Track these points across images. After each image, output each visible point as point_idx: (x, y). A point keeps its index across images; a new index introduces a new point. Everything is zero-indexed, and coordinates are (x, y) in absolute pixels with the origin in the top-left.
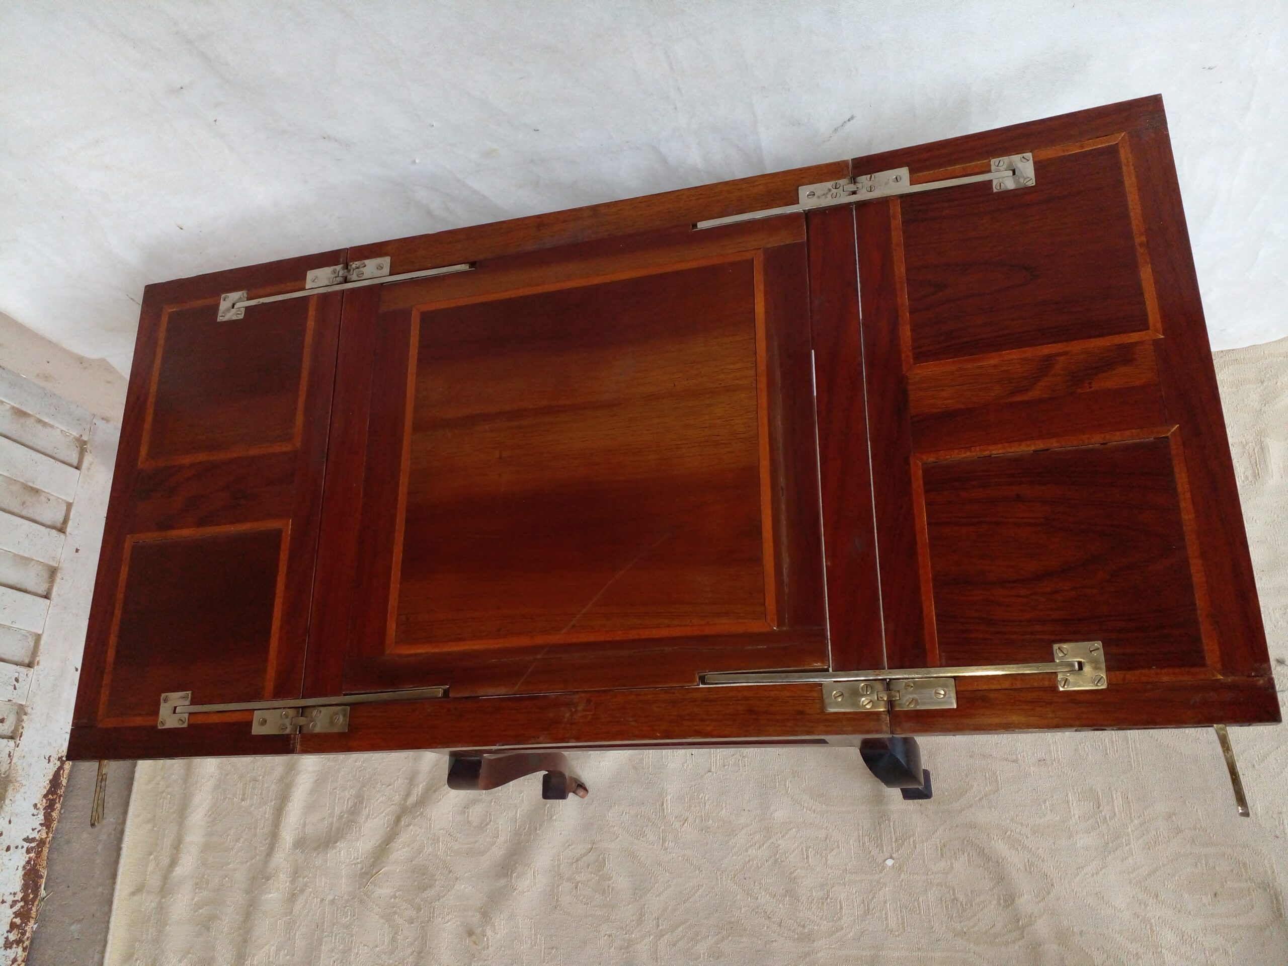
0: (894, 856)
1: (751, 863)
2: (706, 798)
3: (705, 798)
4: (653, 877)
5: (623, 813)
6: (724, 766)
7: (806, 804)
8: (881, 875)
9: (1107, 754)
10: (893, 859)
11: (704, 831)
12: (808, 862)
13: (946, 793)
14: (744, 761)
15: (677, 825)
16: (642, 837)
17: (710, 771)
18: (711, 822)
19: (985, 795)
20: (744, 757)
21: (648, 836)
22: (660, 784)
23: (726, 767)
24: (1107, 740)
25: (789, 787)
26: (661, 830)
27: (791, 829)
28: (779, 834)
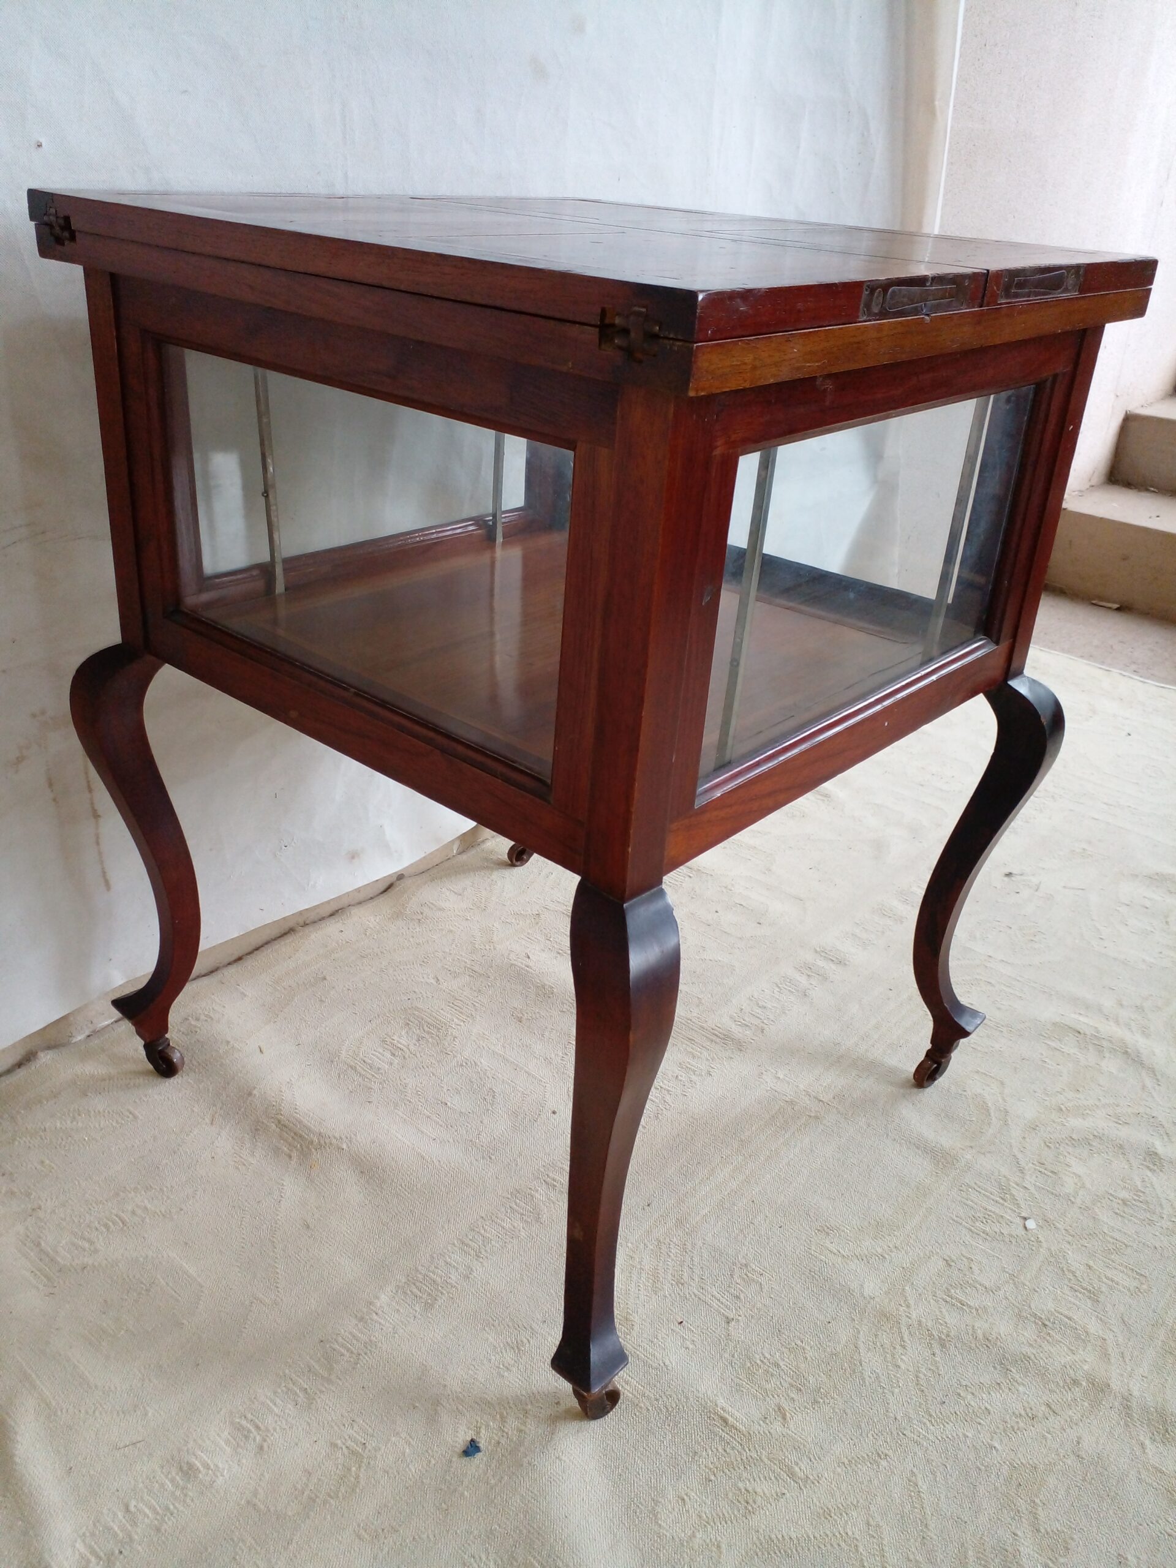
0: (1023, 1214)
1: (921, 1375)
3: (765, 1358)
4: (843, 1544)
5: (683, 1500)
6: (738, 1297)
7: (880, 1250)
8: (1044, 1245)
10: (1029, 1218)
11: (820, 1401)
12: (969, 1306)
15: (777, 1427)
16: (754, 1503)
17: (728, 1321)
18: (811, 1378)
19: (1001, 1094)
20: (746, 1265)
21: (759, 1490)
22: (687, 1398)
25: (838, 1250)
26: (766, 1460)
27: (904, 1291)
28: (901, 1309)
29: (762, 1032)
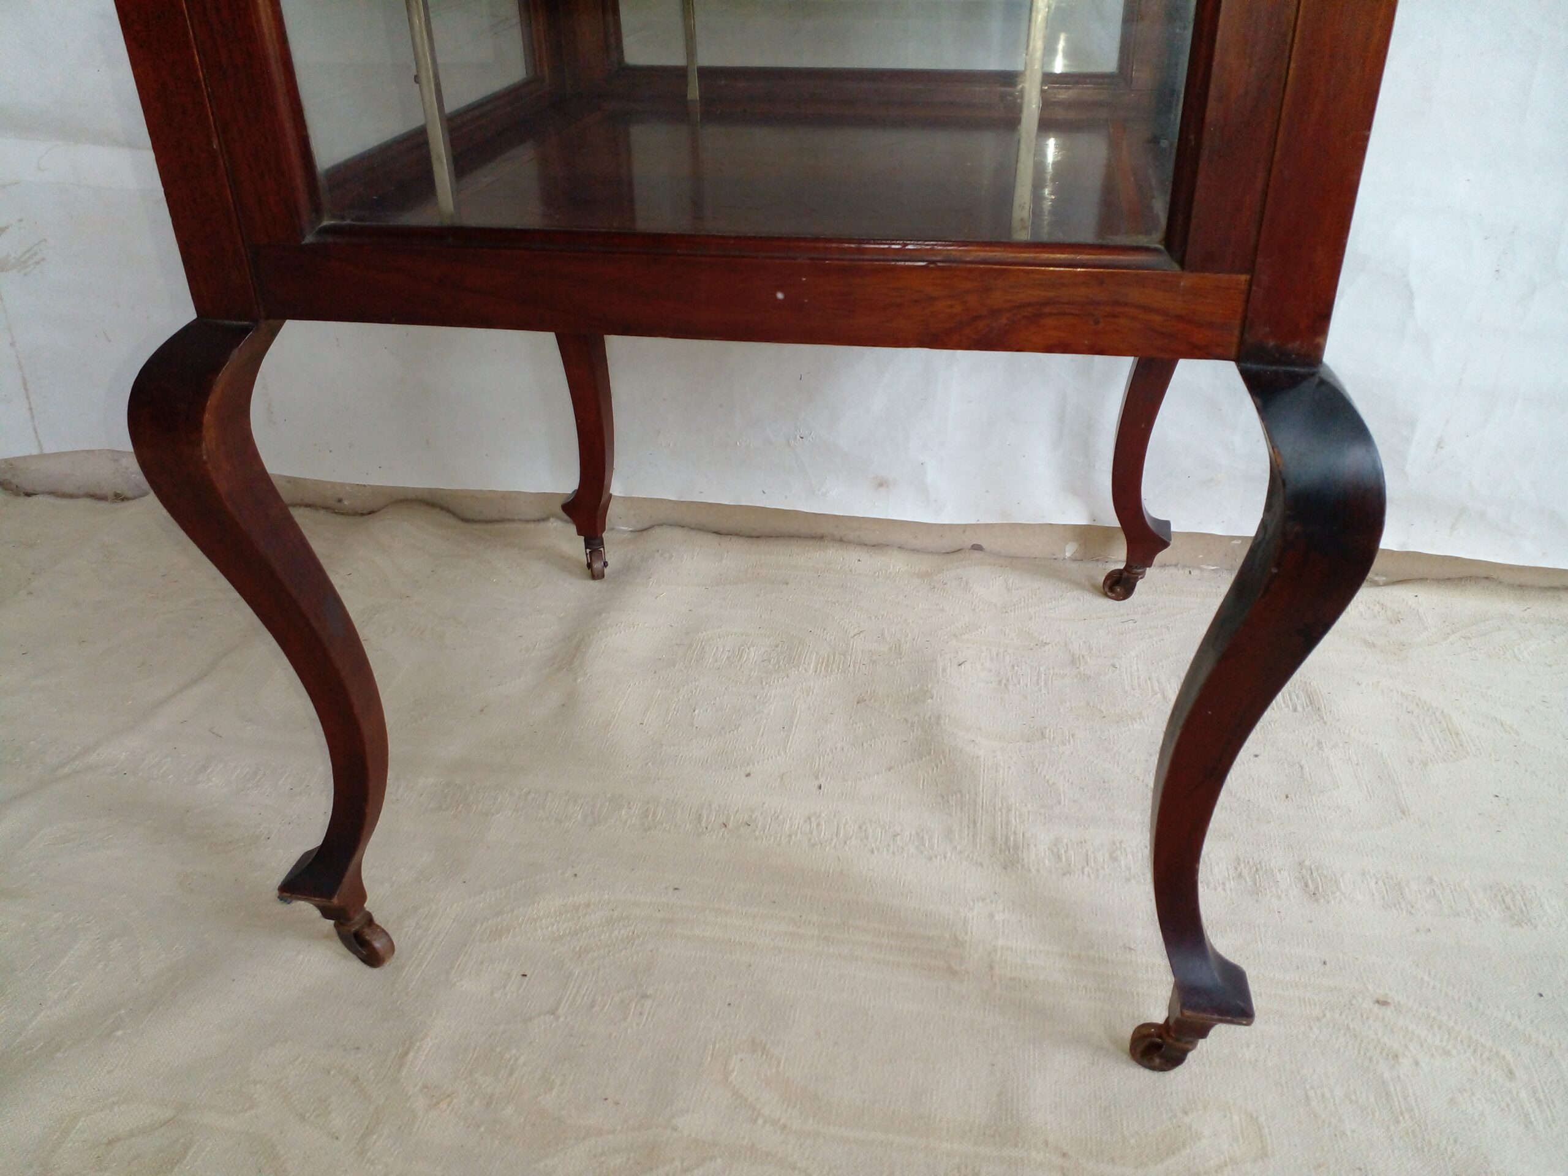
2: (521, 1061)
3: (517, 1059)
9: (1531, 1123)
11: (482, 1129)
13: (1133, 1141)
14: (643, 1005)
15: (421, 1102)
16: (317, 1116)
17: (553, 1012)
18: (510, 1110)
19: (1231, 1159)
20: (645, 996)
23: (595, 1009)
24: (1523, 1094)
25: (733, 1071)
26: (372, 1108)
27: (712, 1158)
28: (677, 1163)
29: (1064, 874)
